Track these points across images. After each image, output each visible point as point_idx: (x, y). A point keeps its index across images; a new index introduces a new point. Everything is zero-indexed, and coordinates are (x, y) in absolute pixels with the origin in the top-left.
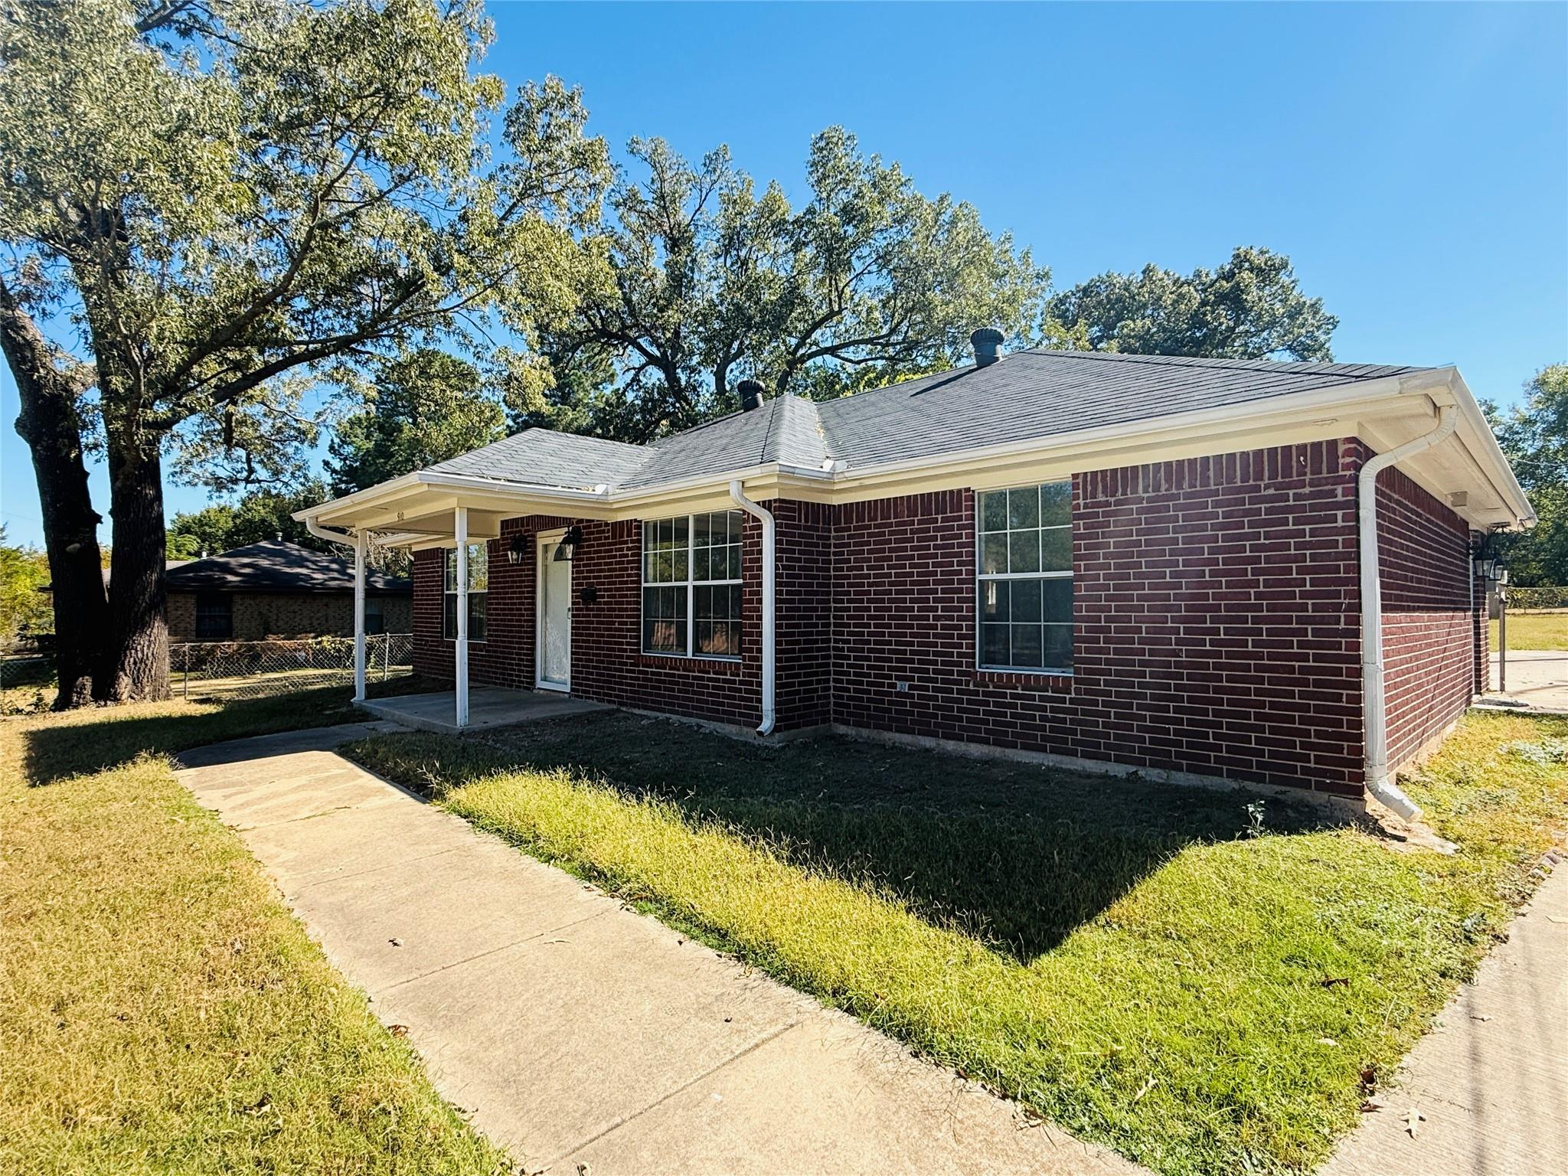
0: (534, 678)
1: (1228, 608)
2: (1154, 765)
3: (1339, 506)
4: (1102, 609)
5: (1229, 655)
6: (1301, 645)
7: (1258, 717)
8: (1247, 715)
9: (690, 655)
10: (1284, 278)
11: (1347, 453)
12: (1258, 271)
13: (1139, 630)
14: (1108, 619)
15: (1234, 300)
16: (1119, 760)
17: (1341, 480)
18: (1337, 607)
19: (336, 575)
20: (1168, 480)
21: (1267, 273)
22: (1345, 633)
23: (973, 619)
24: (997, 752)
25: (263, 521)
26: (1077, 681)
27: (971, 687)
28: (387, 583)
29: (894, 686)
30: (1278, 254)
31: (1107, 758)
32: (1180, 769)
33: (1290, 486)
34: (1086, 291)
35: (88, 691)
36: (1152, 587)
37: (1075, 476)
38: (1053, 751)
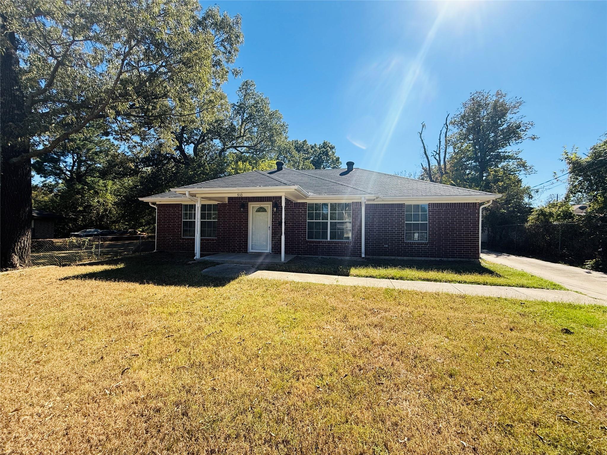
0: (248, 249)
1: (459, 229)
2: (445, 257)
3: (477, 213)
4: (435, 229)
5: (459, 237)
6: (470, 235)
7: (463, 247)
8: (461, 247)
9: (329, 239)
11: (478, 205)
13: (442, 233)
14: (436, 231)
16: (438, 257)
17: (477, 209)
20: (448, 206)
22: (477, 233)
23: (404, 231)
24: (411, 258)
26: (429, 243)
27: (404, 245)
29: (383, 246)
31: (435, 257)
32: (450, 258)
33: (469, 209)
36: (445, 225)
37: (429, 203)
38: (424, 257)
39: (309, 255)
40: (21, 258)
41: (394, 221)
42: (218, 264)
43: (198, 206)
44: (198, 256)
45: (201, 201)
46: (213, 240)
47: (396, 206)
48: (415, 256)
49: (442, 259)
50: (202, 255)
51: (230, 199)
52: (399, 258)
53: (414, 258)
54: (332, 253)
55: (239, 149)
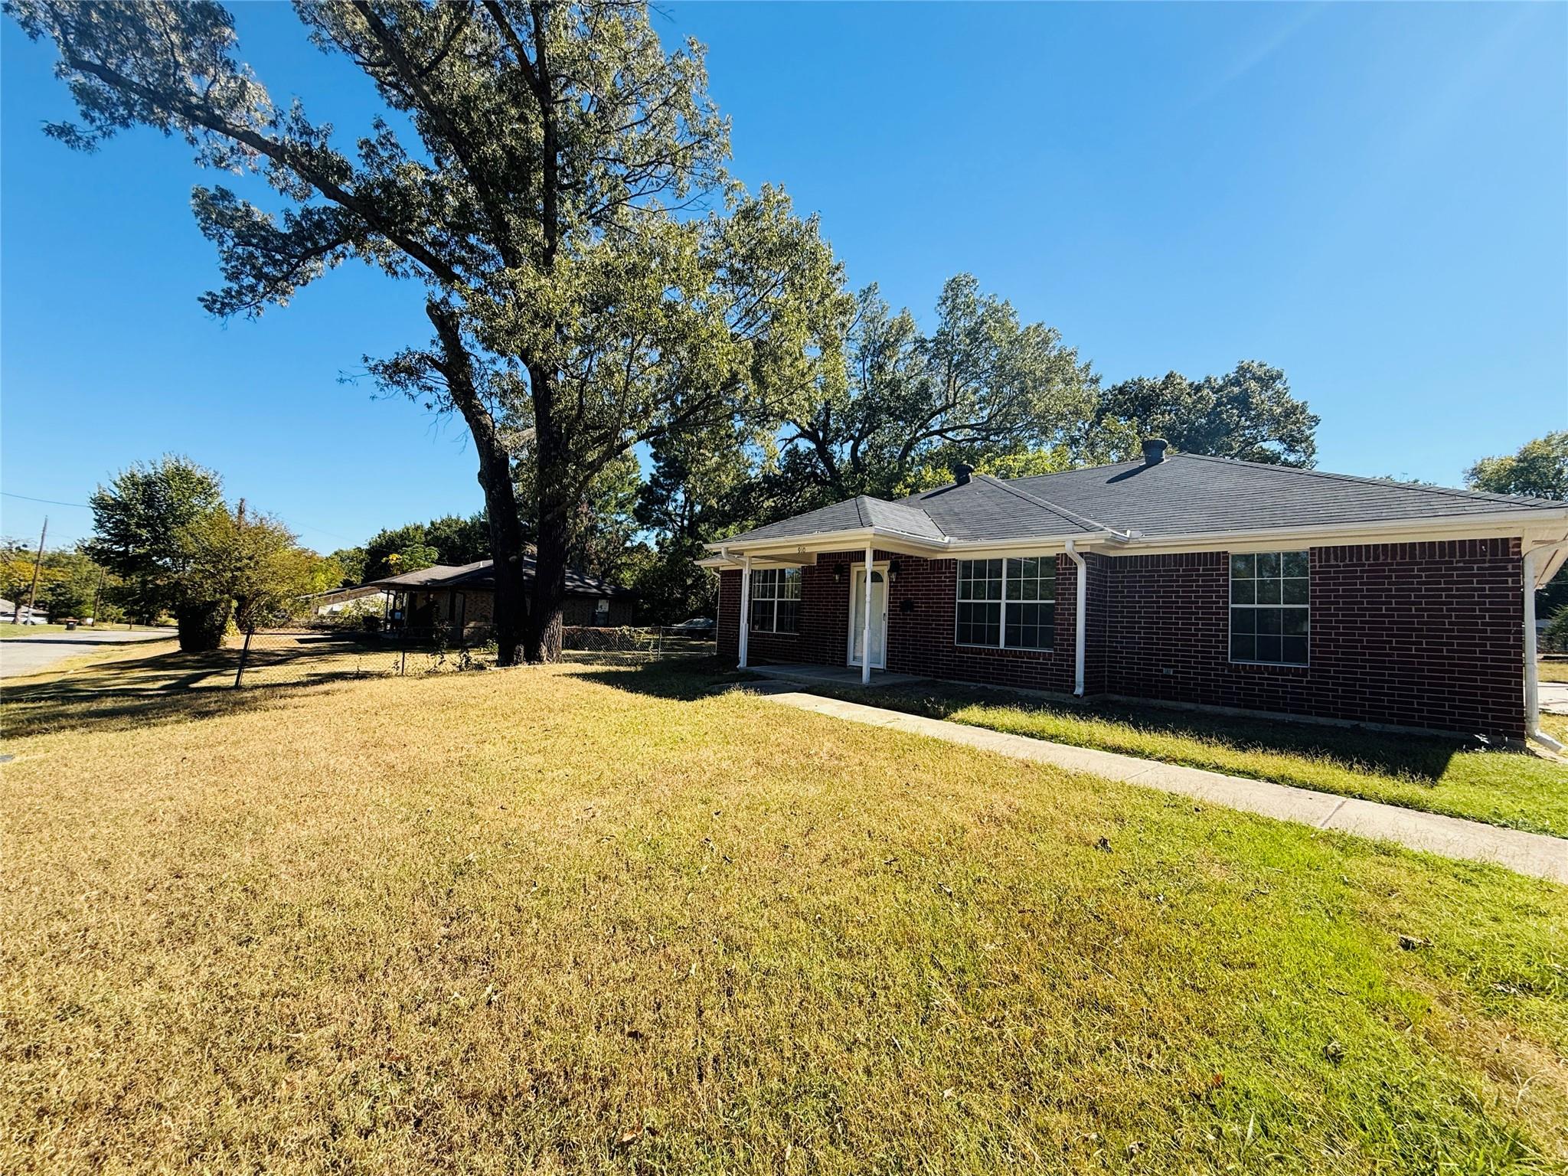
0: (846, 659)
1: (1429, 630)
2: (1372, 720)
3: (1509, 576)
4: (1333, 628)
5: (1430, 657)
6: (1482, 652)
7: (1450, 693)
8: (1442, 692)
9: (1002, 645)
10: (1279, 385)
11: (1515, 546)
12: (1258, 379)
13: (1361, 641)
15: (1243, 402)
16: (1344, 717)
17: (1511, 561)
18: (1509, 632)
19: (578, 583)
21: (1268, 380)
23: (1227, 631)
24: (1247, 712)
25: (448, 537)
26: (1312, 670)
27: (1226, 672)
28: (613, 590)
29: (1161, 671)
30: (1272, 365)
31: (1335, 716)
32: (1392, 722)
33: (1475, 562)
34: (1121, 391)
35: (522, 654)
36: (1371, 616)
37: (1311, 549)
38: (1292, 712)
39: (959, 680)
40: (549, 650)
41: (1193, 602)
42: (765, 678)
43: (746, 573)
44: (742, 663)
45: (751, 564)
46: (792, 637)
47: (1199, 559)
48: (1261, 708)
49: (1362, 725)
50: (750, 663)
51: (821, 556)
52: (1208, 708)
53: (1256, 712)
54: (1007, 680)
55: (950, 434)
